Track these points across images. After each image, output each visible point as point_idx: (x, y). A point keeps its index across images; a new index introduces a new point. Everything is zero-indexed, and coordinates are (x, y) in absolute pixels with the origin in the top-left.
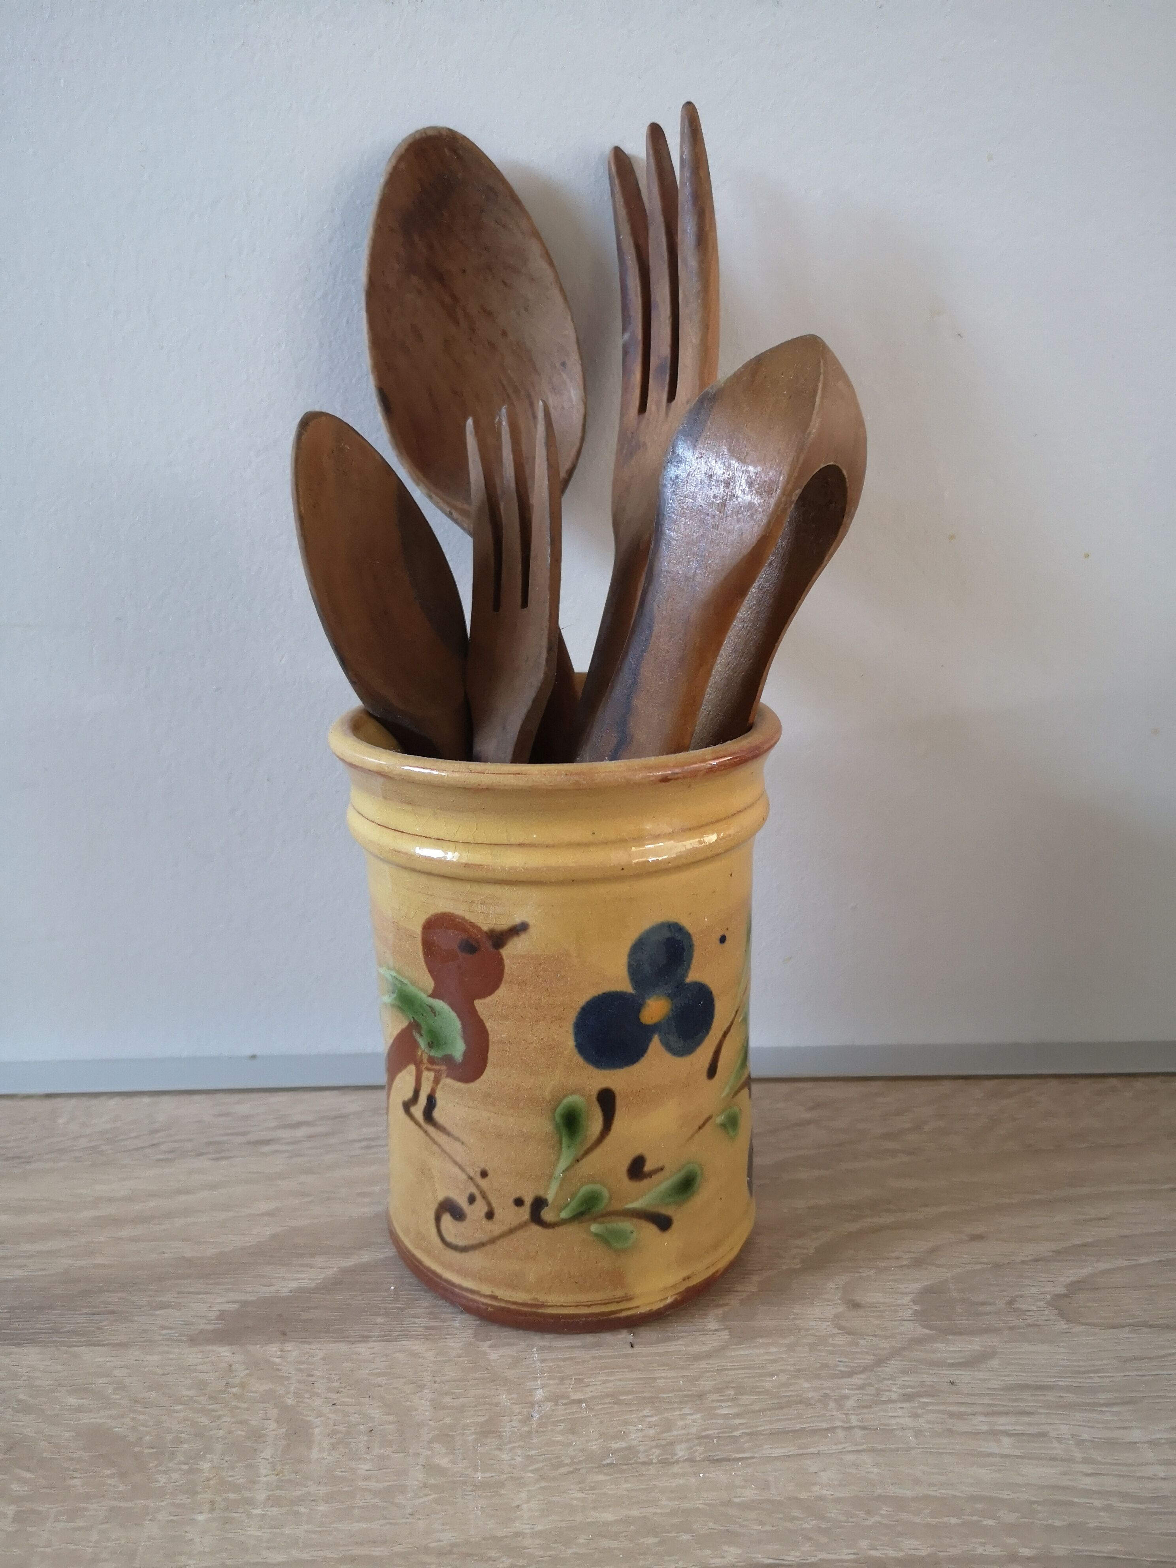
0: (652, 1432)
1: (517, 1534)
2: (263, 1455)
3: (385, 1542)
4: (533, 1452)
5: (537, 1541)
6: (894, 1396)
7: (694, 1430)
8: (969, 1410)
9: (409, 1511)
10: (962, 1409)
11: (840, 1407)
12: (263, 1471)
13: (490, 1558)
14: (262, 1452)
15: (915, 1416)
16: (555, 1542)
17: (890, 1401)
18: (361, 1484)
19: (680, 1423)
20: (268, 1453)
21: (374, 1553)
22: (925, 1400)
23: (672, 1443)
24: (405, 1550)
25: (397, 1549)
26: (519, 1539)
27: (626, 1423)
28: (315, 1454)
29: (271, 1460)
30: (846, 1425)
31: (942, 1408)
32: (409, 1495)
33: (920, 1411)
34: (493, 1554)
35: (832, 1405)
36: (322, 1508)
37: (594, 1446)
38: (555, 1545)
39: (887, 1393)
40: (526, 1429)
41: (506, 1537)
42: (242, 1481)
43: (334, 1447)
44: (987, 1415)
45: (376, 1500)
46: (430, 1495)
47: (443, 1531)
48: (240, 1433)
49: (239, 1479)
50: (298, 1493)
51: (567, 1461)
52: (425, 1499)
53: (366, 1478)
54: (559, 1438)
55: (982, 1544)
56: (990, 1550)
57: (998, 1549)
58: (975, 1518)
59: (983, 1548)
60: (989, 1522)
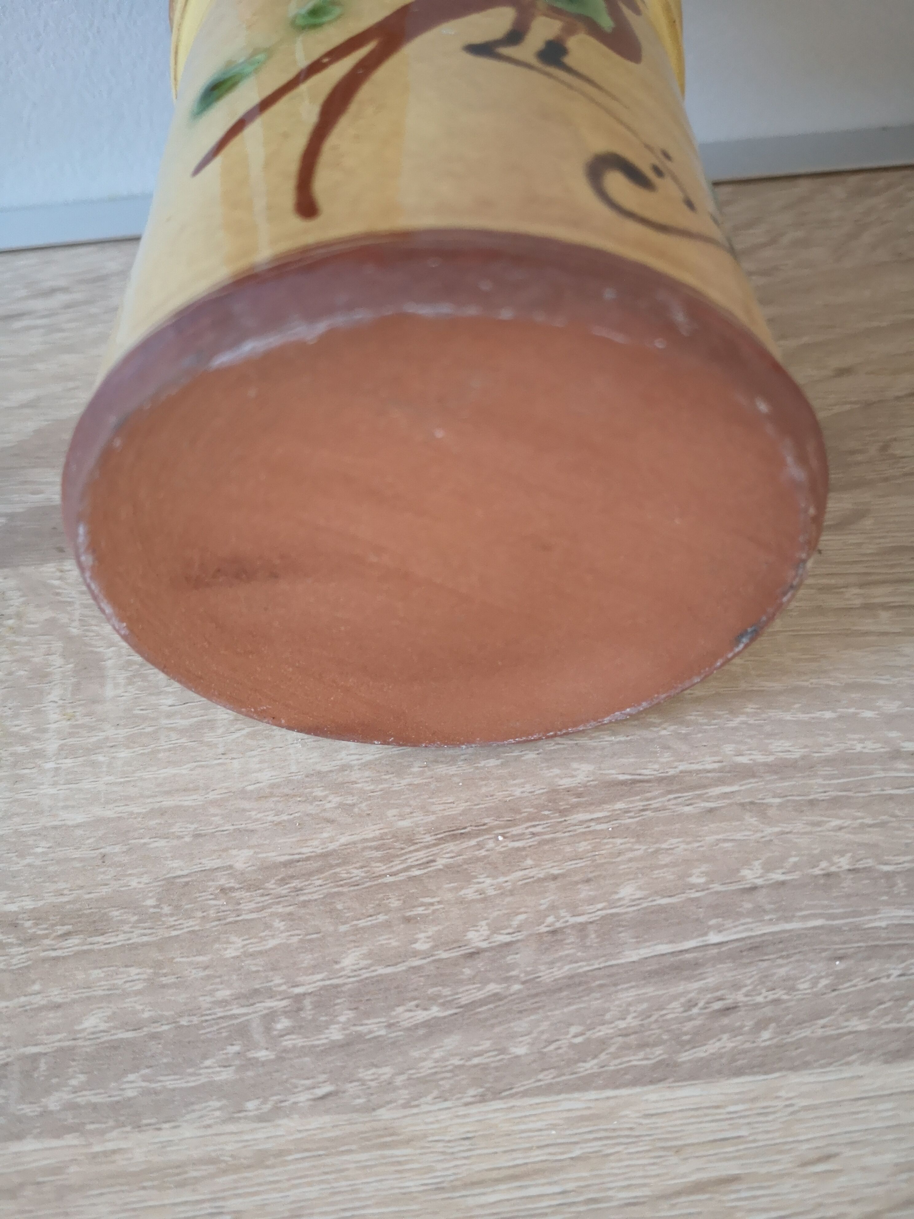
1: (344, 768)
2: (51, 697)
3: (196, 789)
5: (367, 774)
9: (221, 750)
12: (53, 717)
13: (315, 799)
14: (49, 693)
16: (387, 773)
18: (164, 722)
20: (55, 694)
21: (186, 803)
24: (219, 796)
25: (212, 796)
26: (346, 773)
28: (109, 692)
29: (61, 702)
32: (220, 731)
34: (319, 792)
36: (124, 754)
38: (387, 777)
41: (331, 771)
42: (29, 730)
43: (130, 681)
45: (183, 740)
46: (243, 729)
47: (260, 770)
48: (22, 673)
49: (25, 728)
50: (94, 739)
52: (238, 734)
53: (169, 716)
55: (861, 741)
56: (870, 747)
57: (879, 745)
58: (852, 710)
59: (862, 745)
60: (868, 714)
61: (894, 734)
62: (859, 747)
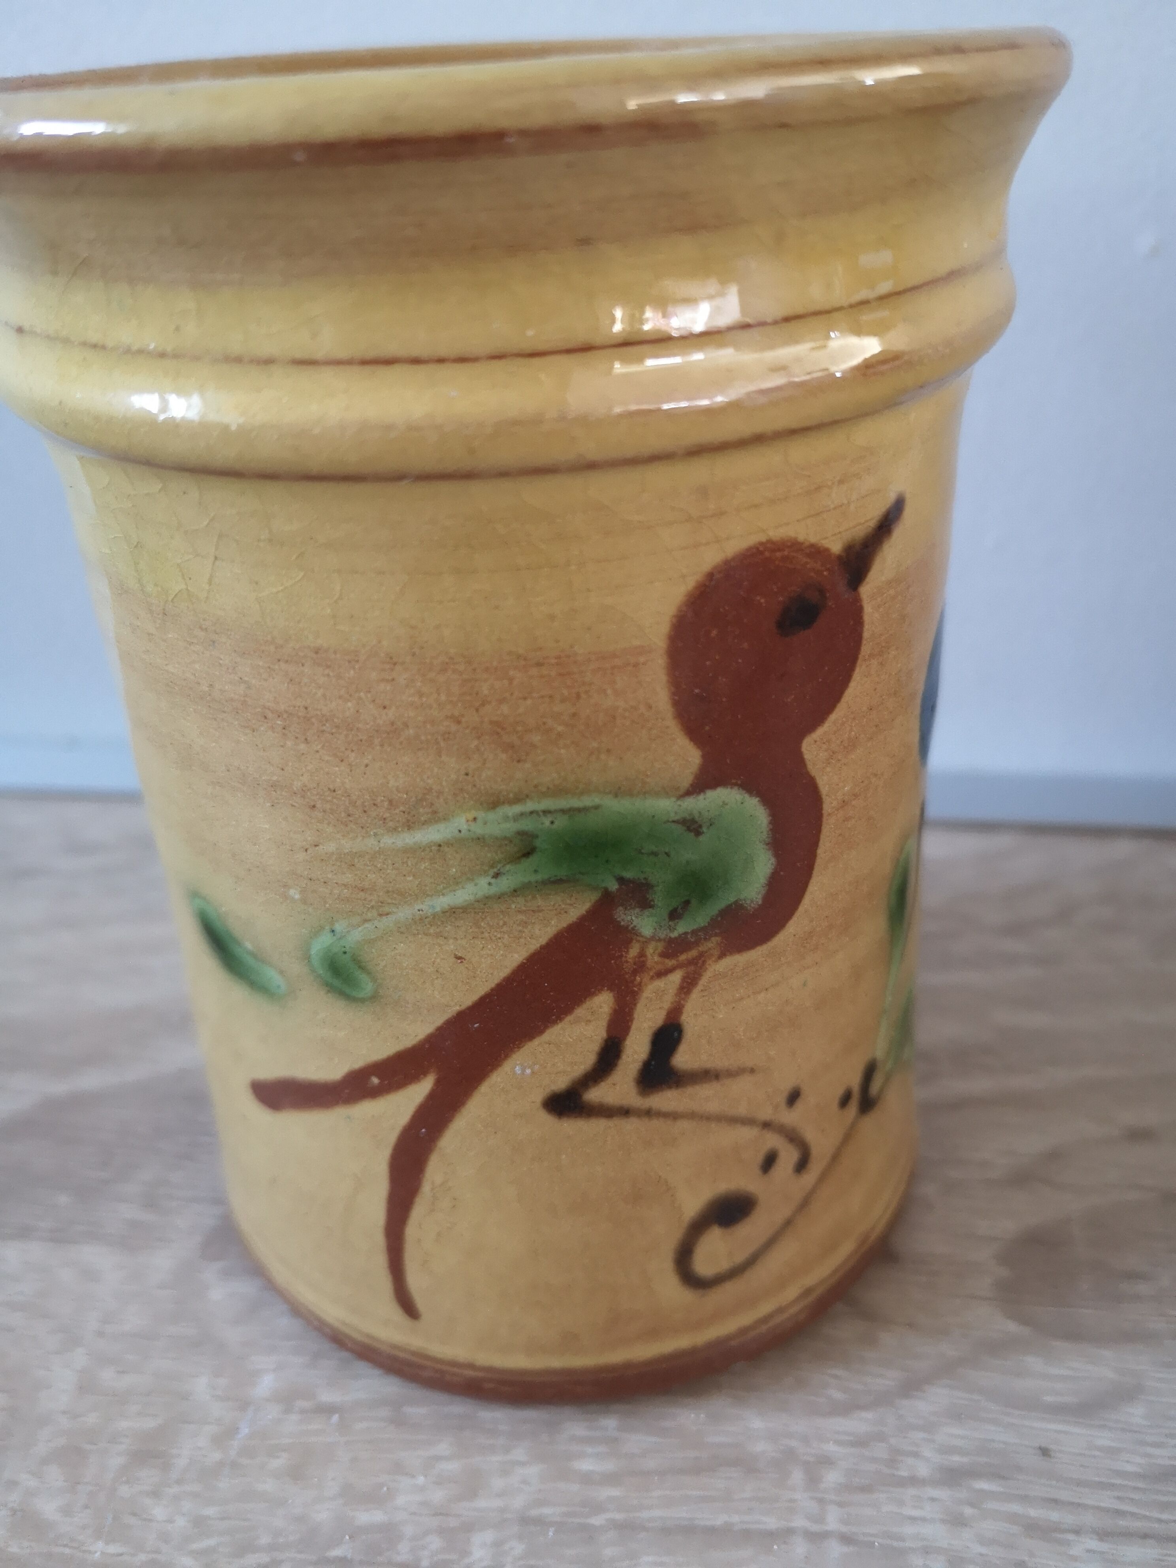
0: (438, 1496)
4: (210, 1511)
6: (923, 1470)
7: (518, 1502)
8: (1068, 1519)
10: (1055, 1516)
11: (813, 1481)
15: (957, 1521)
17: (914, 1481)
19: (498, 1483)
22: (982, 1485)
23: (469, 1527)
27: (398, 1469)
30: (815, 1528)
31: (1015, 1508)
33: (968, 1511)
35: (797, 1476)
37: (323, 1515)
39: (910, 1461)
40: (217, 1456)
44: (1103, 1535)
51: (265, 1540)
54: (268, 1486)
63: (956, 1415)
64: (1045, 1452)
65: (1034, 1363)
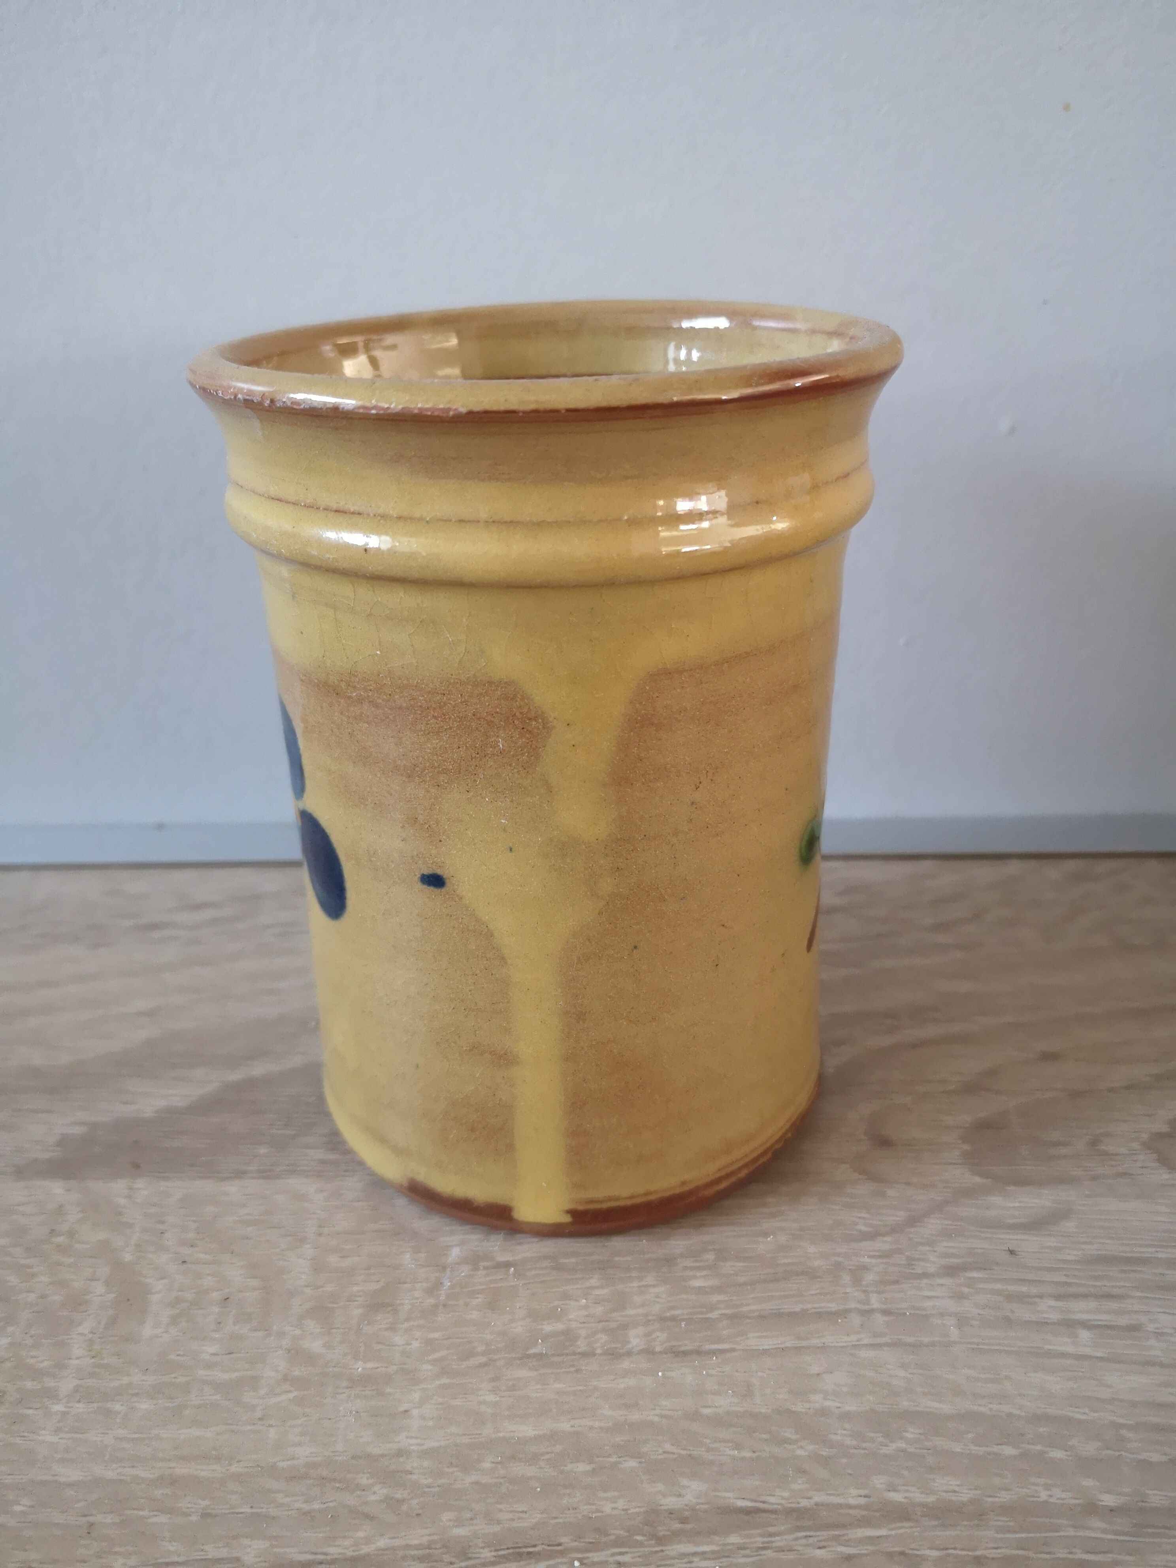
0: (599, 1310)
1: (400, 1453)
2: (81, 1329)
3: (218, 1459)
4: (437, 1335)
5: (426, 1464)
6: (932, 1269)
7: (656, 1309)
8: (1034, 1290)
9: (259, 1413)
10: (1025, 1289)
11: (857, 1281)
12: (77, 1351)
13: (358, 1487)
14: (80, 1324)
15: (959, 1297)
16: (451, 1465)
17: (925, 1275)
18: (201, 1373)
19: (638, 1299)
20: (85, 1328)
21: (202, 1474)
22: (975, 1274)
23: (624, 1327)
24: (247, 1470)
25: (235, 1468)
26: (401, 1459)
27: (566, 1296)
28: (147, 1331)
29: (90, 1336)
30: (864, 1308)
31: (997, 1286)
32: (262, 1392)
33: (966, 1290)
34: (364, 1480)
35: (846, 1279)
36: (145, 1405)
37: (519, 1329)
38: (450, 1470)
39: (922, 1264)
40: (431, 1301)
41: (383, 1456)
42: (46, 1364)
43: (174, 1321)
44: (1058, 1297)
45: (218, 1397)
46: (290, 1391)
47: (300, 1444)
48: (56, 1298)
49: (42, 1361)
50: (116, 1383)
51: (480, 1349)
52: (283, 1397)
53: (209, 1366)
54: (474, 1315)
55: (1047, 1487)
56: (1059, 1495)
57: (1069, 1495)
58: (1039, 1447)
59: (1049, 1493)
60: (1058, 1454)
61: (1089, 1483)
62: (1043, 1496)
63: (947, 1234)
64: (1012, 1252)
65: (996, 1200)
